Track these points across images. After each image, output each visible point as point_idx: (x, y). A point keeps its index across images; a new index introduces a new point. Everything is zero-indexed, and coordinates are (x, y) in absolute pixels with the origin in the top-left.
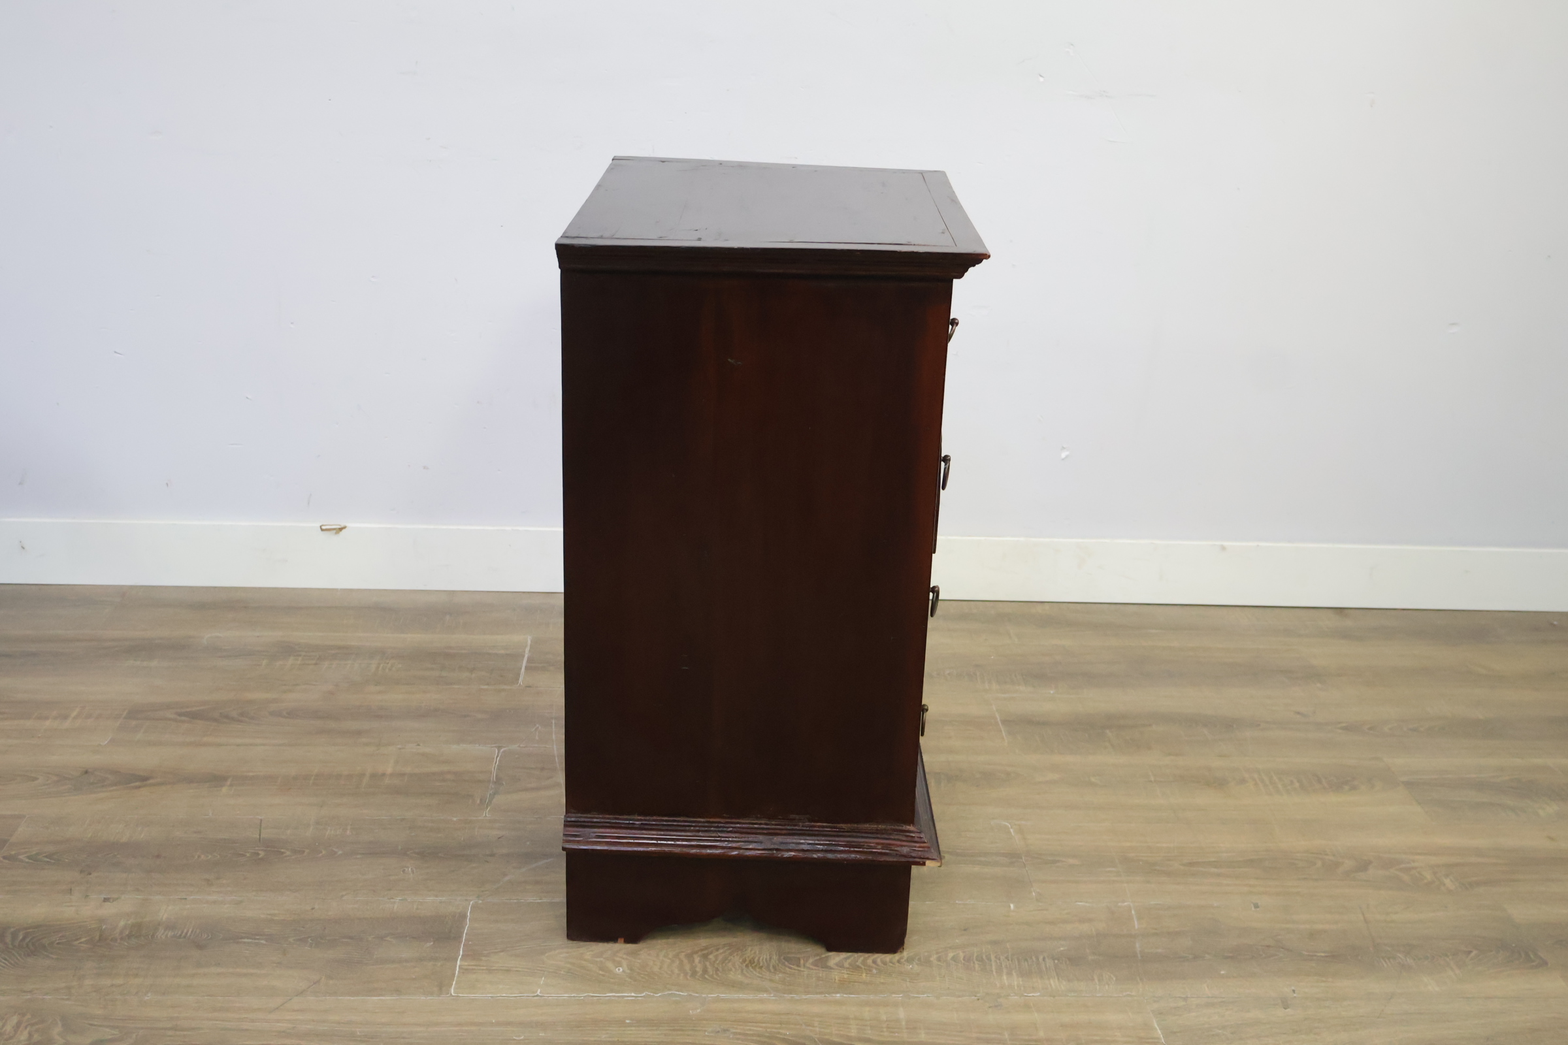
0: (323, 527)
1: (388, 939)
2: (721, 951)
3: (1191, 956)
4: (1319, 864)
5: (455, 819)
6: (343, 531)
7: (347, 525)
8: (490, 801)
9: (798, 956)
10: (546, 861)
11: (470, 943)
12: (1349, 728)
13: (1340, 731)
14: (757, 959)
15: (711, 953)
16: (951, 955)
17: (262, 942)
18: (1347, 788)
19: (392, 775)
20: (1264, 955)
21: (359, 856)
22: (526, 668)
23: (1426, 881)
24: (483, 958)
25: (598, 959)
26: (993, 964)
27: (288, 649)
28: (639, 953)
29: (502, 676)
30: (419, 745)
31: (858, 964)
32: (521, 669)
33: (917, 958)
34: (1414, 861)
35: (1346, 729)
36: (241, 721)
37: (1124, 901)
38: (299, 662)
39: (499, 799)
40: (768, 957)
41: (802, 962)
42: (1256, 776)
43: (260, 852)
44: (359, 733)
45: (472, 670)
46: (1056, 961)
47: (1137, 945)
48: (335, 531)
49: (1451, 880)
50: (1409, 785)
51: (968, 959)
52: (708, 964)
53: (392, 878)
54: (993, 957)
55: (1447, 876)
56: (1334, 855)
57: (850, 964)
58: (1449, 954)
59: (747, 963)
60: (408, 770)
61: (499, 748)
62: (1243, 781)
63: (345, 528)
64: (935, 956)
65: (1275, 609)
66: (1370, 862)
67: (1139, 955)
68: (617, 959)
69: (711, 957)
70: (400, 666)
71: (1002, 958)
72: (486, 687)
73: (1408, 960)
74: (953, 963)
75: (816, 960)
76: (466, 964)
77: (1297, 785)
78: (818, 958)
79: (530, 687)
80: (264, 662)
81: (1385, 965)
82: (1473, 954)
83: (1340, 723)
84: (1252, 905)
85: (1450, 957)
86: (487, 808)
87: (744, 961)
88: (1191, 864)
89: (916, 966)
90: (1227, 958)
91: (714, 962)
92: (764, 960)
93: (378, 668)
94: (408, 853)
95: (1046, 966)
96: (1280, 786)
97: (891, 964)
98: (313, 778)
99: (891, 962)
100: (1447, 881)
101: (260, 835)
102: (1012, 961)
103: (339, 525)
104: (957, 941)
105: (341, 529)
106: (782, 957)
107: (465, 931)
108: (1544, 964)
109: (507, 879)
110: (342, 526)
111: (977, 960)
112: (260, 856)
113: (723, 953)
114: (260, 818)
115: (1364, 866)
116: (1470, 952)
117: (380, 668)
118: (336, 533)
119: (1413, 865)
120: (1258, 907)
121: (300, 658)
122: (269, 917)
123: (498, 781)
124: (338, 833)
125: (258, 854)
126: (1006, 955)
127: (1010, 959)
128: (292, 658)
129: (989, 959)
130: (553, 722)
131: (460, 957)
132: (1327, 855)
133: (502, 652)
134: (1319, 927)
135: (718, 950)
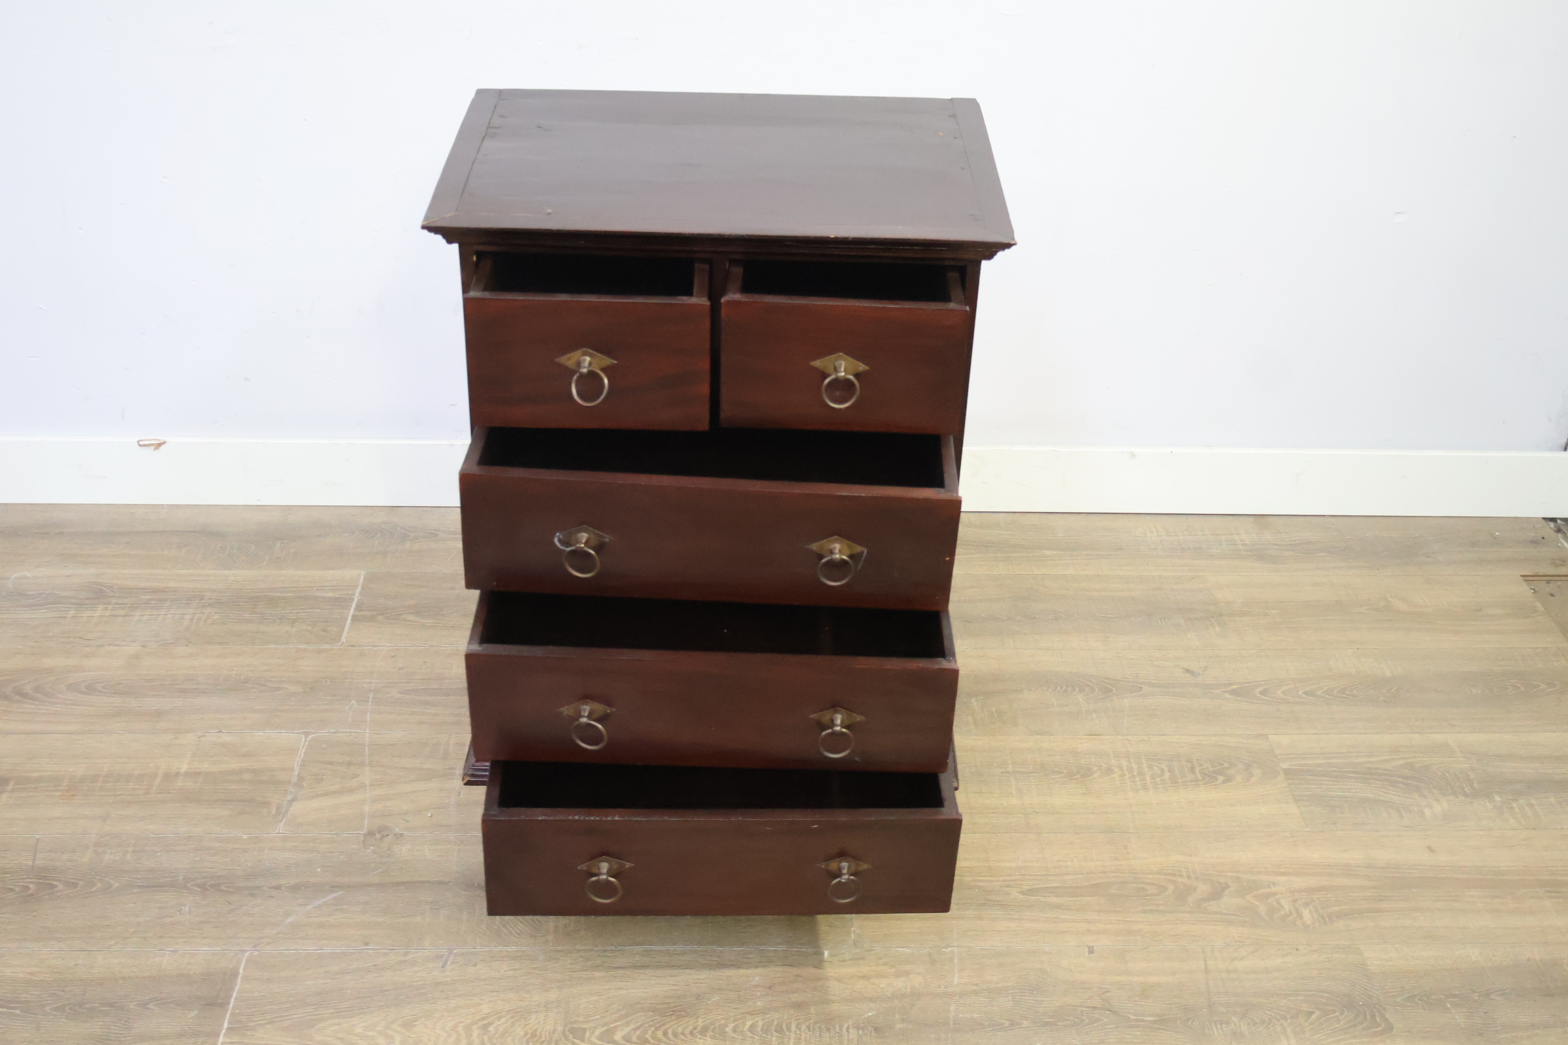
0: (141, 443)
1: (150, 1006)
2: (503, 1020)
3: (1007, 1023)
4: (1171, 888)
5: (245, 837)
6: (163, 446)
7: (167, 439)
8: (287, 811)
9: (584, 1026)
10: (334, 895)
11: (237, 1011)
12: (1242, 692)
13: (1228, 696)
14: (540, 1030)
15: (490, 1024)
16: (749, 1023)
17: (17, 1012)
18: (1221, 778)
19: (186, 774)
20: (1087, 1021)
21: (135, 891)
22: (355, 618)
23: (1282, 913)
24: (249, 1033)
25: (370, 1034)
26: (793, 1035)
27: (98, 594)
28: (415, 1023)
29: (324, 631)
30: (220, 732)
31: (647, 1036)
32: (346, 619)
33: (712, 1028)
34: (1274, 884)
35: (1234, 692)
36: (33, 699)
37: (947, 946)
38: (108, 613)
39: (297, 808)
40: (552, 1028)
41: (587, 1034)
42: (1124, 763)
43: (31, 886)
44: (159, 714)
45: (293, 622)
46: (861, 1032)
47: (952, 1008)
48: (153, 447)
49: (1310, 911)
50: (1288, 772)
51: (766, 1030)
52: (486, 1038)
53: (168, 920)
54: (793, 1028)
55: (1307, 904)
56: (1189, 877)
57: (638, 1038)
58: (1288, 1016)
59: (528, 1036)
60: (205, 767)
61: (307, 734)
62: (1109, 771)
63: (164, 443)
64: (732, 1025)
65: (1189, 517)
66: (1227, 886)
67: (951, 1023)
68: (389, 1032)
69: (491, 1029)
70: (216, 617)
71: (804, 1027)
72: (305, 646)
73: (1242, 1025)
74: (750, 1034)
75: (603, 1032)
76: (228, 1040)
77: (1167, 775)
78: (606, 1028)
79: (354, 646)
80: (72, 612)
81: (1216, 1032)
82: (1314, 1017)
83: (1230, 684)
84: (1087, 949)
85: (1289, 1020)
86: (282, 821)
87: (526, 1034)
88: (1032, 892)
89: (709, 1039)
90: (1047, 1024)
91: (494, 1034)
92: (547, 1033)
93: (192, 620)
94: (189, 885)
95: (848, 1040)
96: (1148, 778)
97: (682, 1037)
98: (101, 779)
99: (683, 1034)
100: (1306, 913)
101: (33, 862)
102: (813, 1032)
103: (158, 440)
104: (759, 1004)
105: (159, 445)
106: (567, 1029)
107: (234, 995)
108: (1389, 1028)
109: (290, 920)
110: (162, 441)
111: (776, 1031)
112: (30, 892)
113: (504, 1023)
114: (38, 836)
115: (1217, 893)
116: (1312, 1013)
117: (195, 621)
118: (155, 449)
119: (1274, 889)
120: (1092, 952)
121: (110, 607)
122: (29, 976)
123: (301, 778)
124: (117, 858)
125: (27, 888)
126: (807, 1024)
127: (811, 1029)
128: (101, 607)
129: (789, 1030)
130: (371, 696)
131: (224, 1031)
132: (1181, 876)
133: (330, 595)
134: (1153, 979)
135: (499, 1019)
